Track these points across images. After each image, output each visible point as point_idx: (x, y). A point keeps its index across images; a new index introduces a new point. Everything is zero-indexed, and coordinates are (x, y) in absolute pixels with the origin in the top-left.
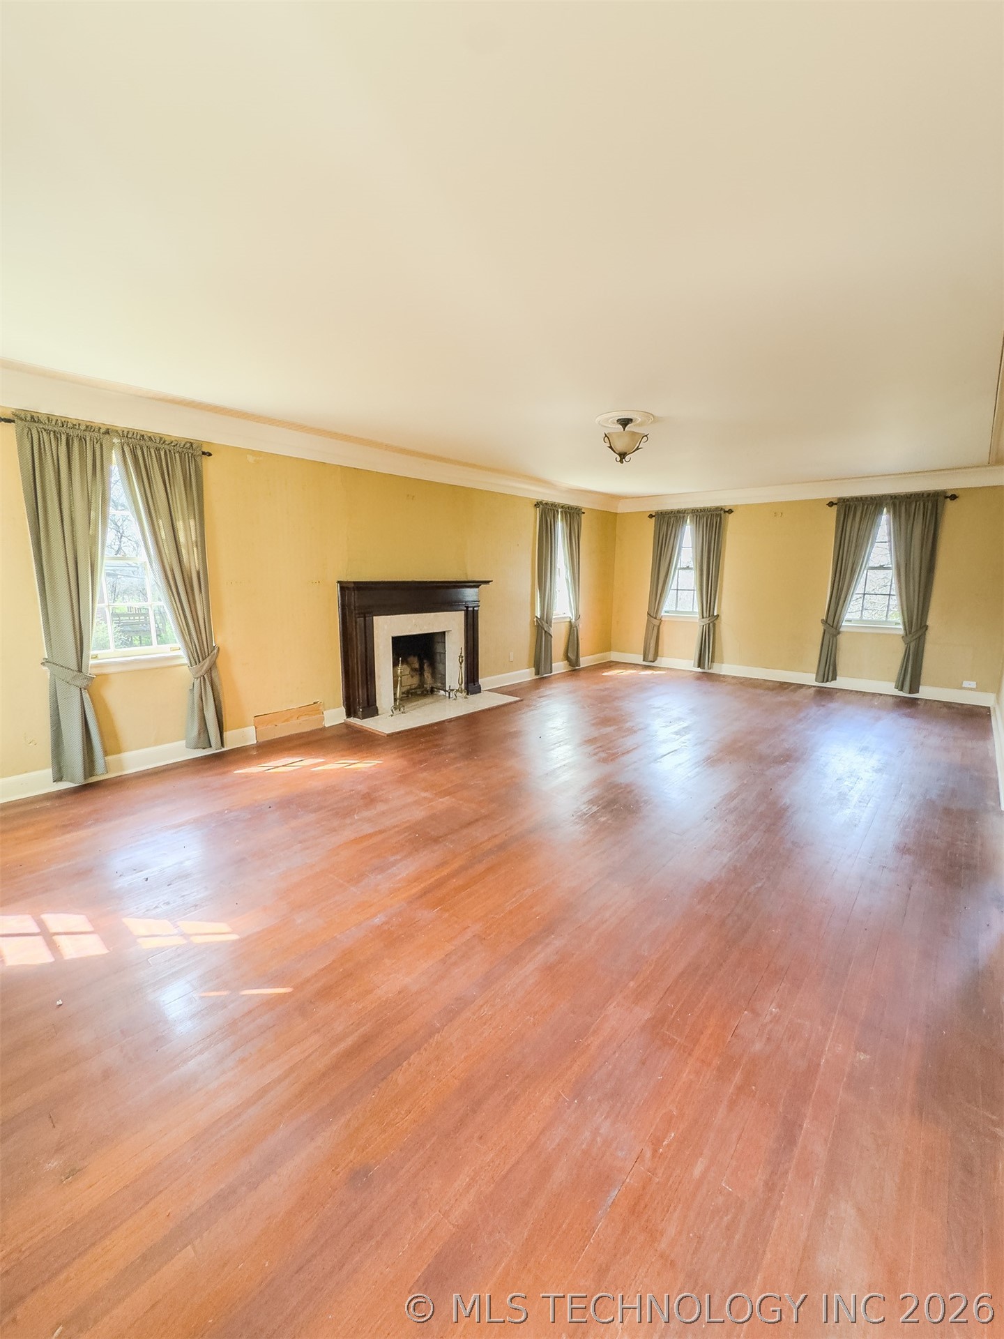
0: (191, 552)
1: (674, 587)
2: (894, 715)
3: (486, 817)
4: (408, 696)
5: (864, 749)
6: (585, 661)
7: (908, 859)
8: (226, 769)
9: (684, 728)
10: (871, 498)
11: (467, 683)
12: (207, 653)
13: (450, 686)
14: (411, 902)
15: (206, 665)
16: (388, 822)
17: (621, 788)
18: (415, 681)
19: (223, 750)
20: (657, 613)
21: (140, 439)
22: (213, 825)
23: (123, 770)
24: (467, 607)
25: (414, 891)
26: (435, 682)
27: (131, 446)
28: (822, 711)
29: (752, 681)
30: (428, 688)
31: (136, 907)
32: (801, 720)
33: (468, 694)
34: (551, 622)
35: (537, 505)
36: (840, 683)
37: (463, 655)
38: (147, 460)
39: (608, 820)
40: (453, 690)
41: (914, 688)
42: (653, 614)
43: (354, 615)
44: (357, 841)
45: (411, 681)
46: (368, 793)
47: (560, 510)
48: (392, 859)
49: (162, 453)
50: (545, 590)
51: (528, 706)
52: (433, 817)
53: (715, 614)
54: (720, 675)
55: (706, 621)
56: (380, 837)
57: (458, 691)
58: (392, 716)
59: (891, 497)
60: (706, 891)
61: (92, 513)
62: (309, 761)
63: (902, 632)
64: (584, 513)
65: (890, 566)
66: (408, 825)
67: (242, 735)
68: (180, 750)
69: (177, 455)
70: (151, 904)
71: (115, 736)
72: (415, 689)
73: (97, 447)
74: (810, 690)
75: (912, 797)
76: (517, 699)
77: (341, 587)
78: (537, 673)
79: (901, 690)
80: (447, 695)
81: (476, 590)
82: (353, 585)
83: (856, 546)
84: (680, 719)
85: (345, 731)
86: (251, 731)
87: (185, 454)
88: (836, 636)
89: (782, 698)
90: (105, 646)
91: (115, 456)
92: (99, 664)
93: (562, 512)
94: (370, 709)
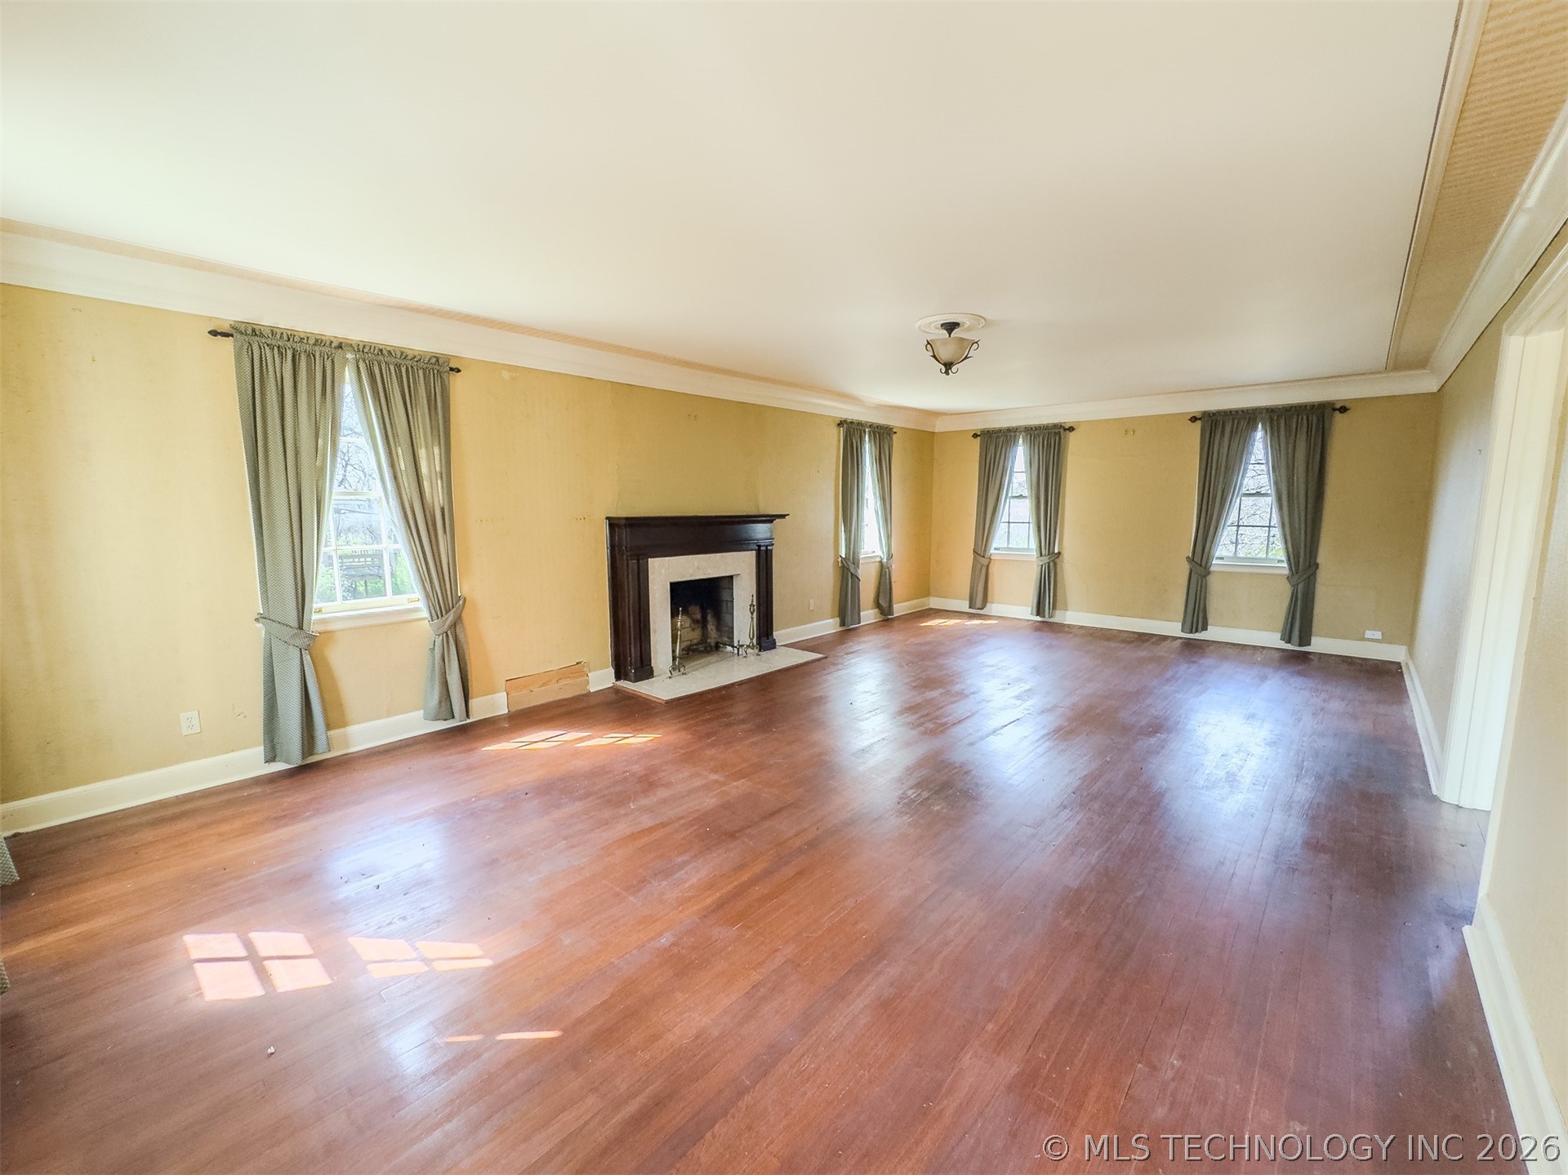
0: (434, 485)
1: (1005, 518)
2: (1283, 673)
3: (790, 806)
4: (689, 654)
5: (1251, 717)
6: (899, 609)
7: (1325, 858)
8: (473, 746)
9: (1026, 691)
10: (1243, 411)
11: (759, 638)
12: (451, 605)
13: (739, 641)
14: (705, 916)
15: (451, 618)
16: (669, 813)
17: (956, 768)
18: (696, 635)
19: (468, 721)
20: (985, 551)
21: (378, 354)
22: (458, 817)
23: (348, 746)
24: (759, 546)
25: (709, 901)
26: (721, 636)
27: (367, 362)
28: (1194, 669)
29: (1104, 631)
30: (713, 644)
31: (364, 923)
32: (1168, 680)
33: (760, 651)
34: (858, 563)
35: (841, 424)
36: (1213, 633)
37: (755, 603)
38: (385, 376)
39: (943, 808)
40: (742, 646)
41: (1305, 640)
42: (981, 551)
43: (625, 557)
44: (633, 837)
45: (692, 635)
46: (646, 775)
47: (867, 430)
48: (680, 860)
49: (403, 370)
50: (851, 525)
51: (835, 664)
52: (726, 806)
53: (1056, 552)
54: (1064, 625)
55: (1045, 559)
56: (662, 832)
57: (748, 646)
58: (670, 678)
59: (1267, 409)
60: (1073, 901)
61: (320, 441)
62: (573, 735)
63: (1286, 572)
64: (895, 433)
65: (1269, 492)
66: (695, 815)
67: (491, 704)
68: (416, 723)
69: (421, 372)
70: (384, 919)
71: (340, 706)
72: (696, 645)
73: (328, 364)
74: (1175, 642)
75: (1319, 777)
76: (820, 656)
77: (610, 525)
78: (843, 624)
79: (1289, 642)
80: (736, 652)
81: (768, 525)
82: (624, 521)
83: (1226, 468)
84: (1020, 680)
85: (613, 697)
86: (501, 698)
87: (429, 371)
88: (1205, 576)
89: (1142, 653)
90: (331, 599)
91: (348, 375)
92: (324, 619)
93: (870, 432)
94: (644, 670)
